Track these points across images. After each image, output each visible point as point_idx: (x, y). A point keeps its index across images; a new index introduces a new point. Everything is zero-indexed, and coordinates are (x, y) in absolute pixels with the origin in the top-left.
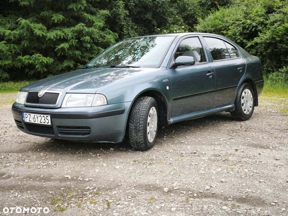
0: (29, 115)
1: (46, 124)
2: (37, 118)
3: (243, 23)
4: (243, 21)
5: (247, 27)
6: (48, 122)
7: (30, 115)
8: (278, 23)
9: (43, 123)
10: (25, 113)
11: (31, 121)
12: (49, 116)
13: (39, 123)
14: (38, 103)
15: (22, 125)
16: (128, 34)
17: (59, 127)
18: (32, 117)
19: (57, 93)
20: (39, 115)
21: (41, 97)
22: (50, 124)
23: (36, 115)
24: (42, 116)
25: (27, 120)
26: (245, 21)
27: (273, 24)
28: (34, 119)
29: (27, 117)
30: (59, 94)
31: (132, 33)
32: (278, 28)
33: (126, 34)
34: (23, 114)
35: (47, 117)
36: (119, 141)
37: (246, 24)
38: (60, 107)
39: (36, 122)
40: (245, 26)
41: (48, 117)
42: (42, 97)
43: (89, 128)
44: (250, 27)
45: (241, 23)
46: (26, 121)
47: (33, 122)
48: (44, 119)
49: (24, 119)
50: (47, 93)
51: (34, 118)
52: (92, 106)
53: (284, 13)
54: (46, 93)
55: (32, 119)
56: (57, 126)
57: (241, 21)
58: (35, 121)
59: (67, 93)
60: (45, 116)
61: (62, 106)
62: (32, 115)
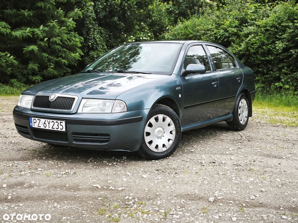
0: (38, 120)
1: (59, 130)
2: (49, 124)
3: (215, 34)
4: (215, 32)
5: (219, 37)
6: (61, 128)
7: (40, 120)
8: (253, 35)
9: (56, 129)
10: (33, 118)
11: (40, 127)
12: (64, 122)
13: (51, 129)
14: (50, 108)
15: (28, 131)
16: (93, 39)
17: (74, 133)
18: (42, 123)
19: (72, 98)
20: (51, 121)
21: (52, 102)
22: (64, 130)
23: (48, 120)
24: (55, 121)
25: (36, 126)
26: (217, 32)
27: (247, 36)
28: (45, 125)
29: (35, 123)
30: (74, 99)
31: (98, 38)
32: (252, 40)
33: (92, 39)
34: (30, 118)
35: (60, 122)
36: (135, 150)
37: (218, 34)
38: (76, 112)
39: (47, 128)
40: (217, 36)
41: (62, 122)
42: (54, 101)
43: (108, 135)
44: (222, 37)
45: (213, 33)
46: (33, 126)
47: (42, 127)
48: (58, 125)
49: (31, 124)
50: (60, 97)
51: (45, 123)
52: (111, 112)
53: (257, 26)
54: (58, 97)
55: (42, 124)
56: (72, 133)
57: (213, 31)
58: (45, 126)
59: (83, 98)
60: (59, 122)
61: (78, 112)
62: (43, 120)
